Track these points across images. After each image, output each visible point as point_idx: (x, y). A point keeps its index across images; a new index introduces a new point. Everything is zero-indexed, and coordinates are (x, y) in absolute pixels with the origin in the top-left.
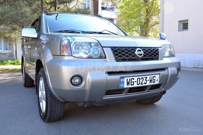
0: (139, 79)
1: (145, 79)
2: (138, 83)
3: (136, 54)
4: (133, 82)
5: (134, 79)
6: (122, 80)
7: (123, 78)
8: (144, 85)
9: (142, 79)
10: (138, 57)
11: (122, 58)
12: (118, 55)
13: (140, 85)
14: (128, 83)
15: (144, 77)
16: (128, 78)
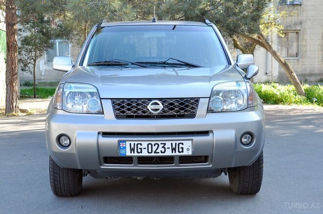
0: (150, 146)
1: (161, 146)
2: (150, 151)
3: (148, 109)
4: (141, 149)
5: (141, 144)
6: (123, 145)
7: (125, 141)
8: (160, 154)
9: (157, 145)
10: (150, 113)
11: (125, 114)
12: (120, 109)
13: (153, 154)
14: (132, 150)
15: (159, 143)
16: (132, 143)
